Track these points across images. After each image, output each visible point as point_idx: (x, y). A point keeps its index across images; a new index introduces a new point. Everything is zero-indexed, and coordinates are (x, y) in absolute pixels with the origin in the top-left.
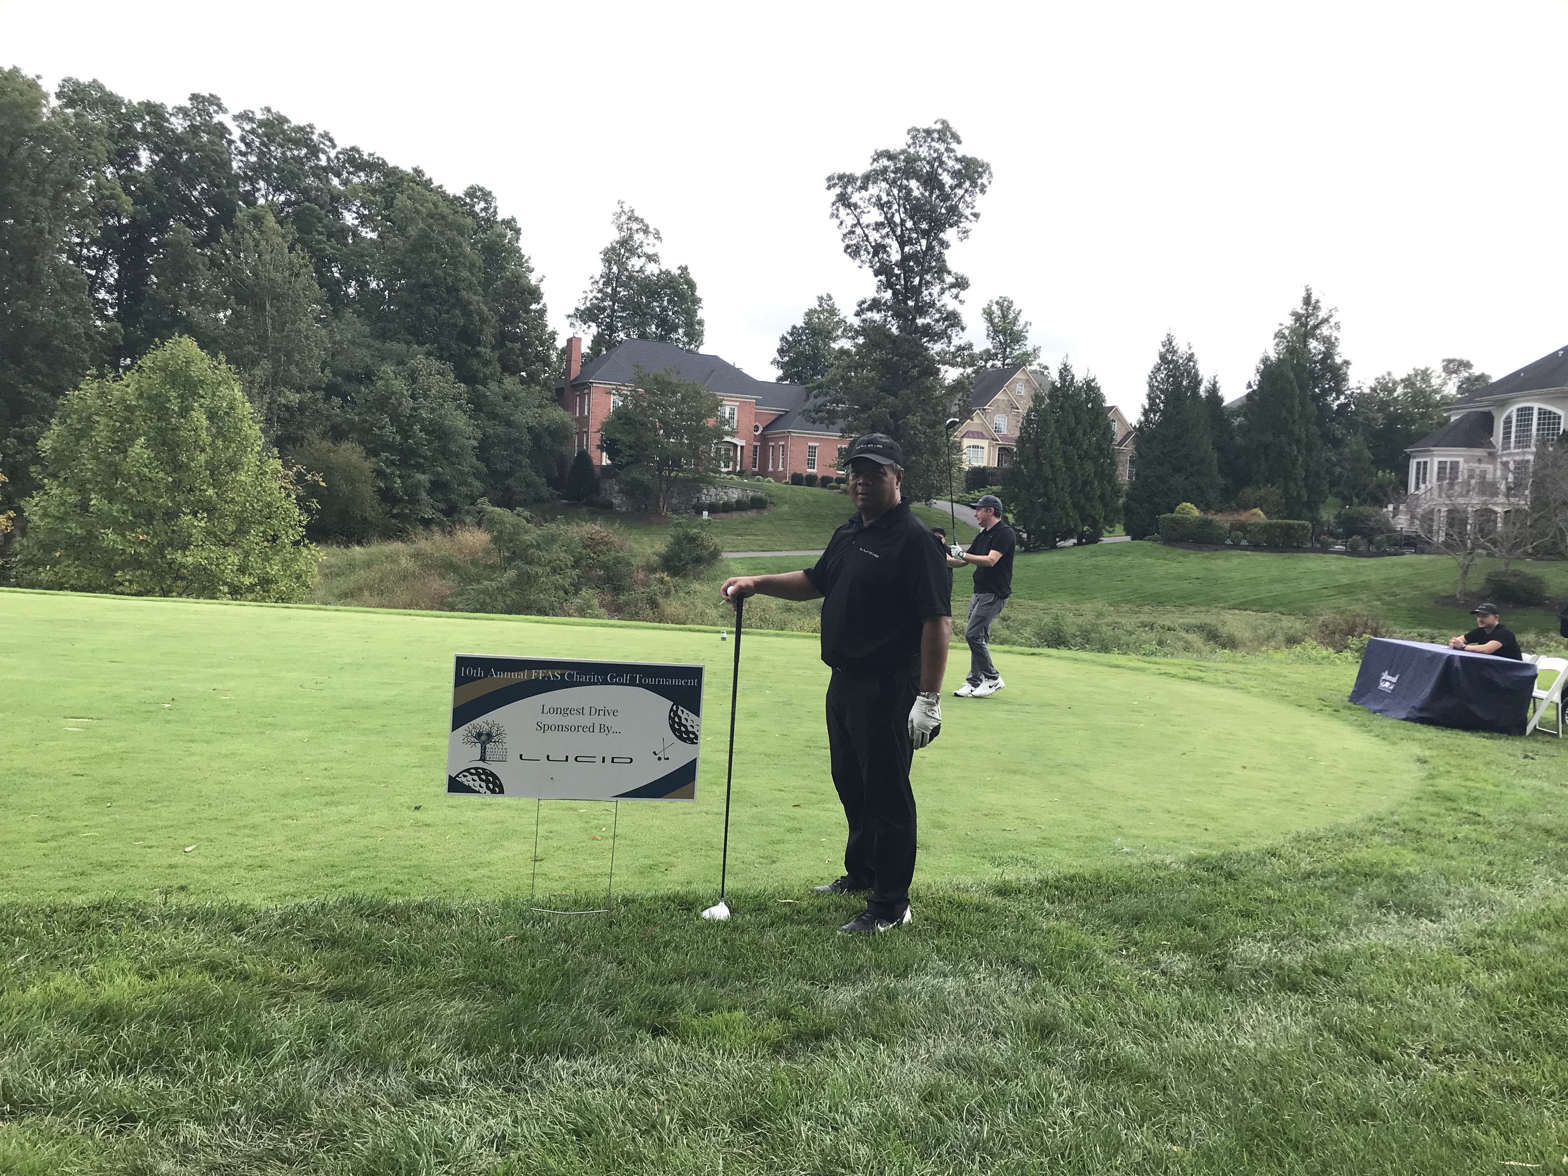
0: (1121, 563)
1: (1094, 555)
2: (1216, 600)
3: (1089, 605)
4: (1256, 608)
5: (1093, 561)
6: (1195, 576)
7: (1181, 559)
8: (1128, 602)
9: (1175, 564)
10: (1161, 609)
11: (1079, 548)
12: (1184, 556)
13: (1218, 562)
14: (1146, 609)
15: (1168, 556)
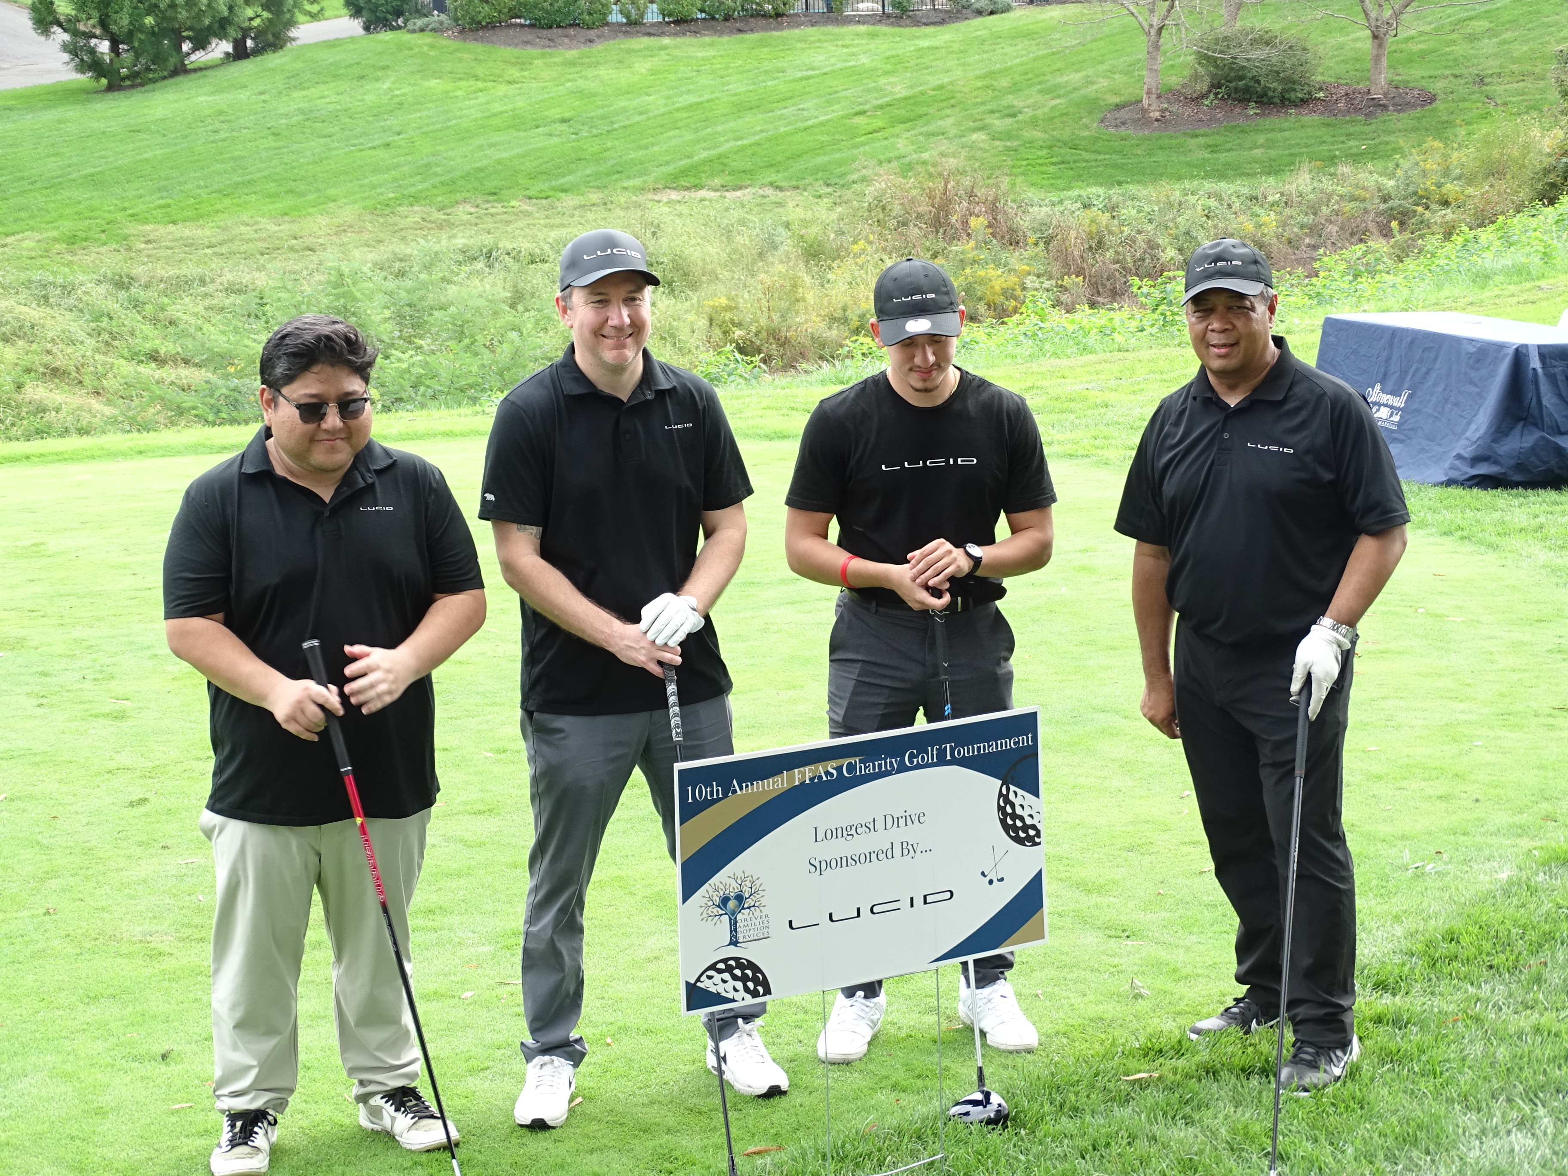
0: (370, 98)
1: (294, 81)
2: (619, 171)
3: (323, 221)
4: (717, 181)
5: (298, 100)
6: (555, 113)
7: (513, 73)
8: (415, 199)
9: (502, 89)
10: (498, 208)
11: (247, 66)
12: (522, 64)
13: (605, 72)
14: (462, 212)
15: (480, 70)
